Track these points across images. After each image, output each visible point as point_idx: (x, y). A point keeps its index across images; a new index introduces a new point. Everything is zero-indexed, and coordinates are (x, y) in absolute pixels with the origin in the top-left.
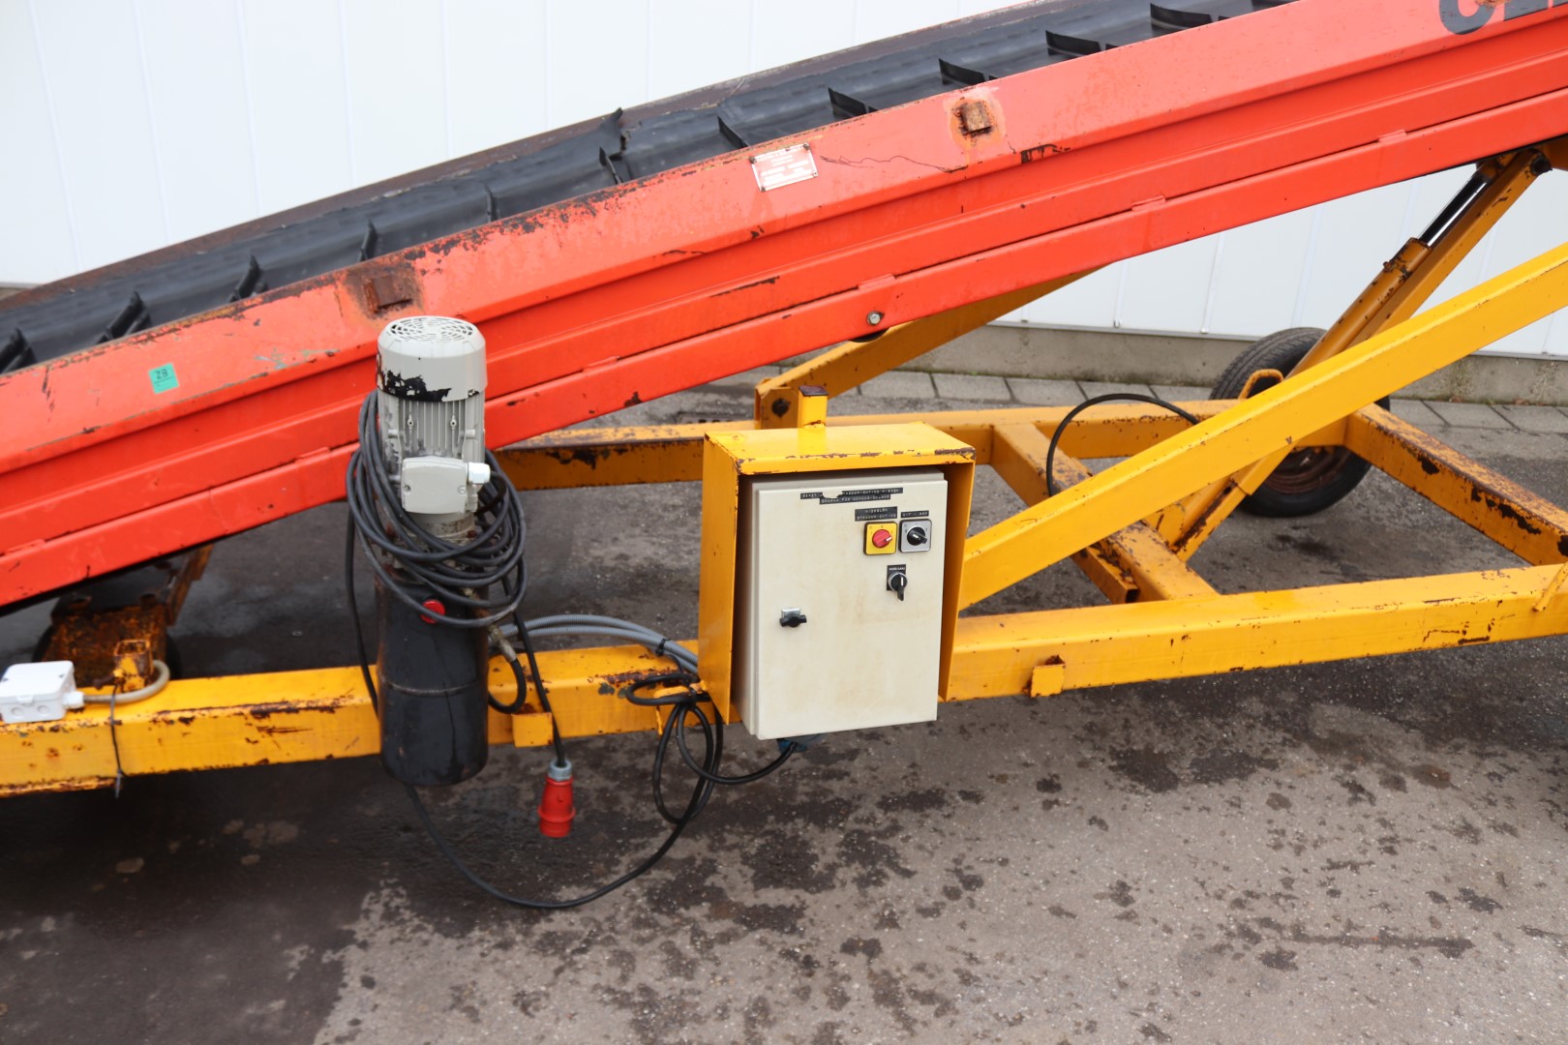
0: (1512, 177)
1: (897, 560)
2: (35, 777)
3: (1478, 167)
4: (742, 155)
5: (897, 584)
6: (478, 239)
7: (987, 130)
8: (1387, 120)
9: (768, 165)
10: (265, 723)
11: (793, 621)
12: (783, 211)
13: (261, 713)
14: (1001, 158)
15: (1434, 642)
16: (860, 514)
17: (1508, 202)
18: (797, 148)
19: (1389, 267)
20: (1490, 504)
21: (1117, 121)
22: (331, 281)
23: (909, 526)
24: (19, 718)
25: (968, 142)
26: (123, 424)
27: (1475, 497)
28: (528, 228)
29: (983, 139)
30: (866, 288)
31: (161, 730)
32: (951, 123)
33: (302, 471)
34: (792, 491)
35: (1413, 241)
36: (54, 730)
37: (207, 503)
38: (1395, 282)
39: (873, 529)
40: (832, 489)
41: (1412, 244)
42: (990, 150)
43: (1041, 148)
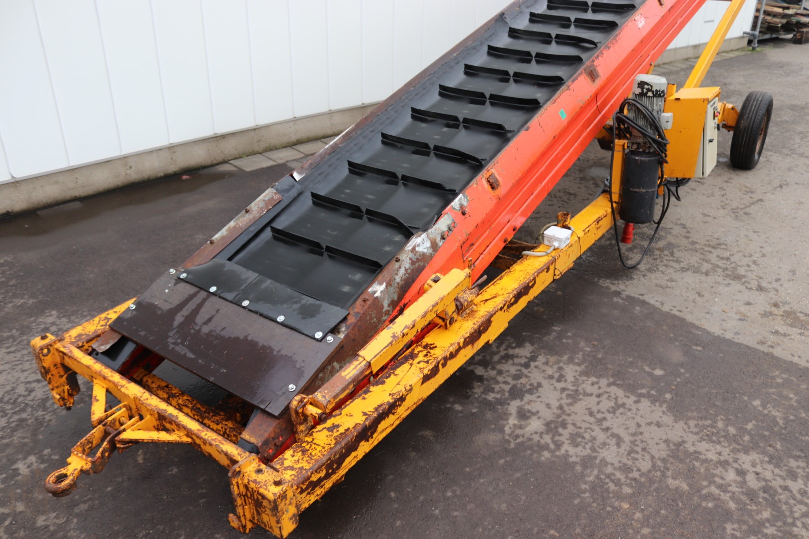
6: (602, 54)
9: (638, 21)
10: (598, 225)
13: (598, 222)
14: (667, 12)
18: (640, 15)
26: (560, 133)
28: (609, 49)
32: (658, 3)
34: (710, 105)
40: (712, 103)
42: (666, 9)
43: (671, 8)
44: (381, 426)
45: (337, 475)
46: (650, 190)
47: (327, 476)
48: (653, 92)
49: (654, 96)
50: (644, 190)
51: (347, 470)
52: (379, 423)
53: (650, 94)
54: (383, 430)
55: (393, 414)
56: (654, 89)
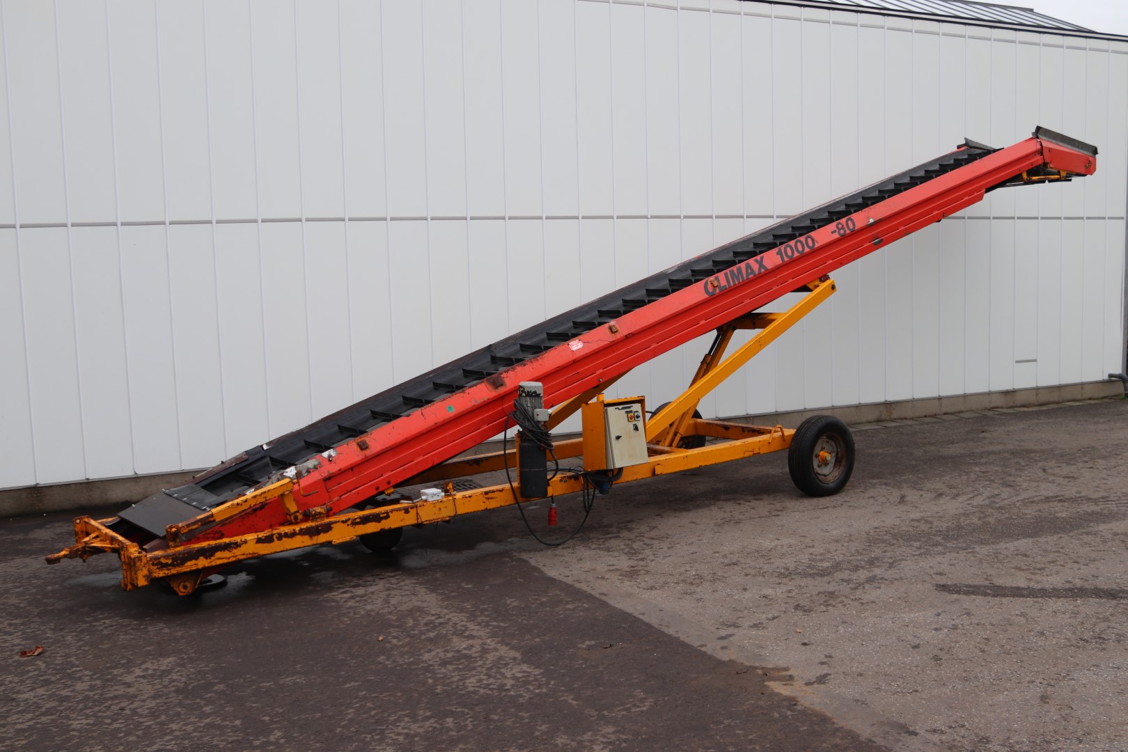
0: (728, 333)
1: (635, 423)
2: (435, 517)
3: (717, 331)
4: (566, 343)
5: (636, 428)
6: (514, 369)
7: (617, 331)
8: (700, 318)
9: (572, 345)
10: (487, 496)
11: (618, 438)
12: (578, 355)
13: (486, 493)
14: (621, 337)
15: (747, 454)
16: (626, 412)
17: (729, 339)
18: (577, 340)
19: (702, 363)
20: (748, 431)
21: (644, 326)
22: (483, 382)
23: (636, 415)
24: (433, 499)
25: (613, 335)
26: (444, 421)
27: (744, 431)
28: (525, 365)
29: (616, 334)
30: (598, 372)
31: (464, 500)
32: (608, 331)
33: (483, 431)
34: (613, 408)
35: (706, 355)
36: (441, 502)
37: (462, 441)
38: (705, 367)
39: (629, 415)
40: (620, 407)
41: (706, 356)
42: (619, 336)
43: (629, 334)
44: (218, 554)
45: (180, 569)
46: (533, 470)
47: (173, 565)
48: (525, 392)
49: (526, 396)
50: (527, 470)
51: (188, 570)
52: (217, 551)
53: (524, 394)
54: (220, 559)
55: (230, 551)
56: (526, 390)
